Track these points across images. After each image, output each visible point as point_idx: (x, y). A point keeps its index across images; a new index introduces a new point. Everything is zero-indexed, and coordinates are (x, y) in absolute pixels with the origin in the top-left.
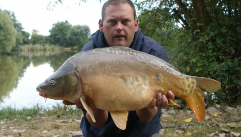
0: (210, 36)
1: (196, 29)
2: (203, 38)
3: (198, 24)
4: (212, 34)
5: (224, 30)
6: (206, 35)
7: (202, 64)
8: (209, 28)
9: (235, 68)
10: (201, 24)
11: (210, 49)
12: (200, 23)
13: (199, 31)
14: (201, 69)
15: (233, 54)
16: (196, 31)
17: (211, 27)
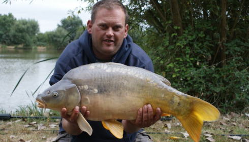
0: (188, 40)
1: (174, 33)
2: (181, 42)
3: (176, 27)
4: (190, 38)
5: (202, 35)
6: (183, 39)
7: (179, 70)
8: (186, 32)
9: (212, 74)
10: (179, 28)
11: (188, 54)
12: (178, 26)
13: (176, 34)
14: (178, 75)
15: (210, 60)
16: (173, 35)
17: (189, 31)
